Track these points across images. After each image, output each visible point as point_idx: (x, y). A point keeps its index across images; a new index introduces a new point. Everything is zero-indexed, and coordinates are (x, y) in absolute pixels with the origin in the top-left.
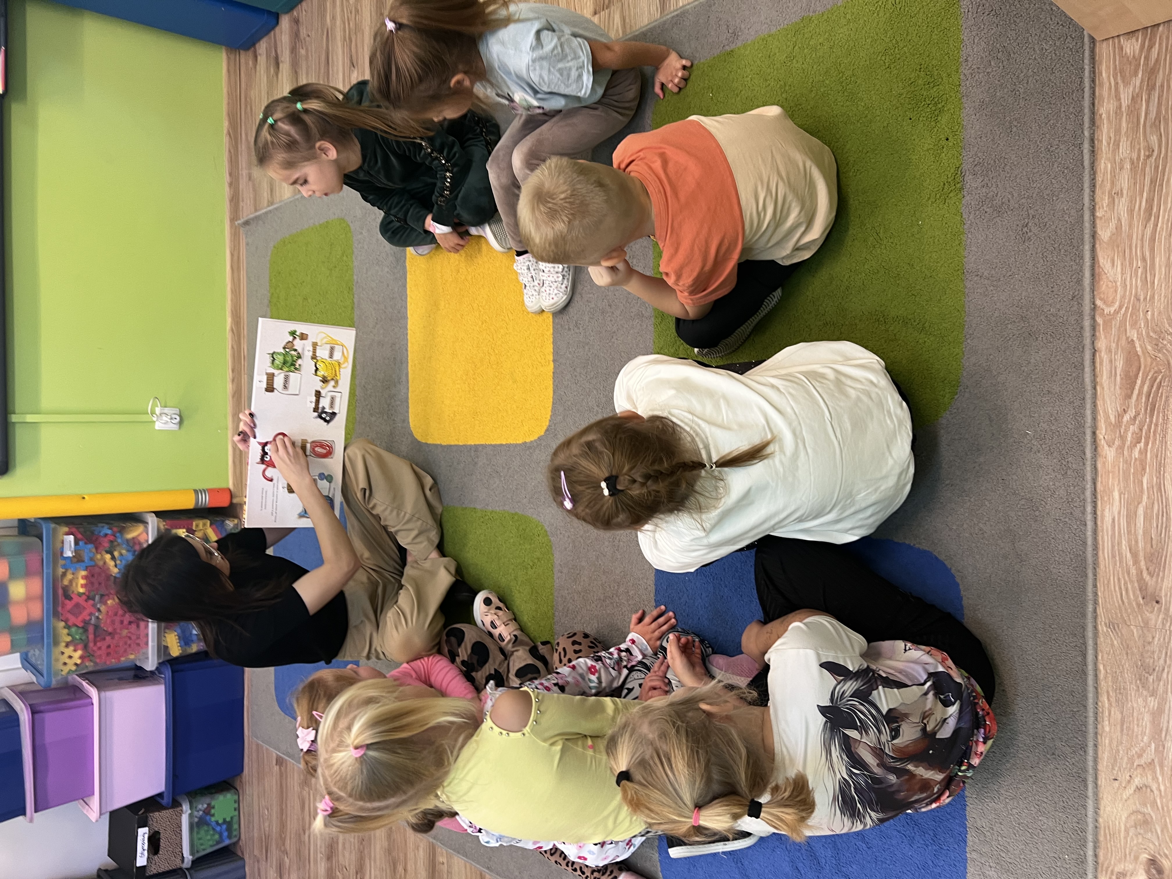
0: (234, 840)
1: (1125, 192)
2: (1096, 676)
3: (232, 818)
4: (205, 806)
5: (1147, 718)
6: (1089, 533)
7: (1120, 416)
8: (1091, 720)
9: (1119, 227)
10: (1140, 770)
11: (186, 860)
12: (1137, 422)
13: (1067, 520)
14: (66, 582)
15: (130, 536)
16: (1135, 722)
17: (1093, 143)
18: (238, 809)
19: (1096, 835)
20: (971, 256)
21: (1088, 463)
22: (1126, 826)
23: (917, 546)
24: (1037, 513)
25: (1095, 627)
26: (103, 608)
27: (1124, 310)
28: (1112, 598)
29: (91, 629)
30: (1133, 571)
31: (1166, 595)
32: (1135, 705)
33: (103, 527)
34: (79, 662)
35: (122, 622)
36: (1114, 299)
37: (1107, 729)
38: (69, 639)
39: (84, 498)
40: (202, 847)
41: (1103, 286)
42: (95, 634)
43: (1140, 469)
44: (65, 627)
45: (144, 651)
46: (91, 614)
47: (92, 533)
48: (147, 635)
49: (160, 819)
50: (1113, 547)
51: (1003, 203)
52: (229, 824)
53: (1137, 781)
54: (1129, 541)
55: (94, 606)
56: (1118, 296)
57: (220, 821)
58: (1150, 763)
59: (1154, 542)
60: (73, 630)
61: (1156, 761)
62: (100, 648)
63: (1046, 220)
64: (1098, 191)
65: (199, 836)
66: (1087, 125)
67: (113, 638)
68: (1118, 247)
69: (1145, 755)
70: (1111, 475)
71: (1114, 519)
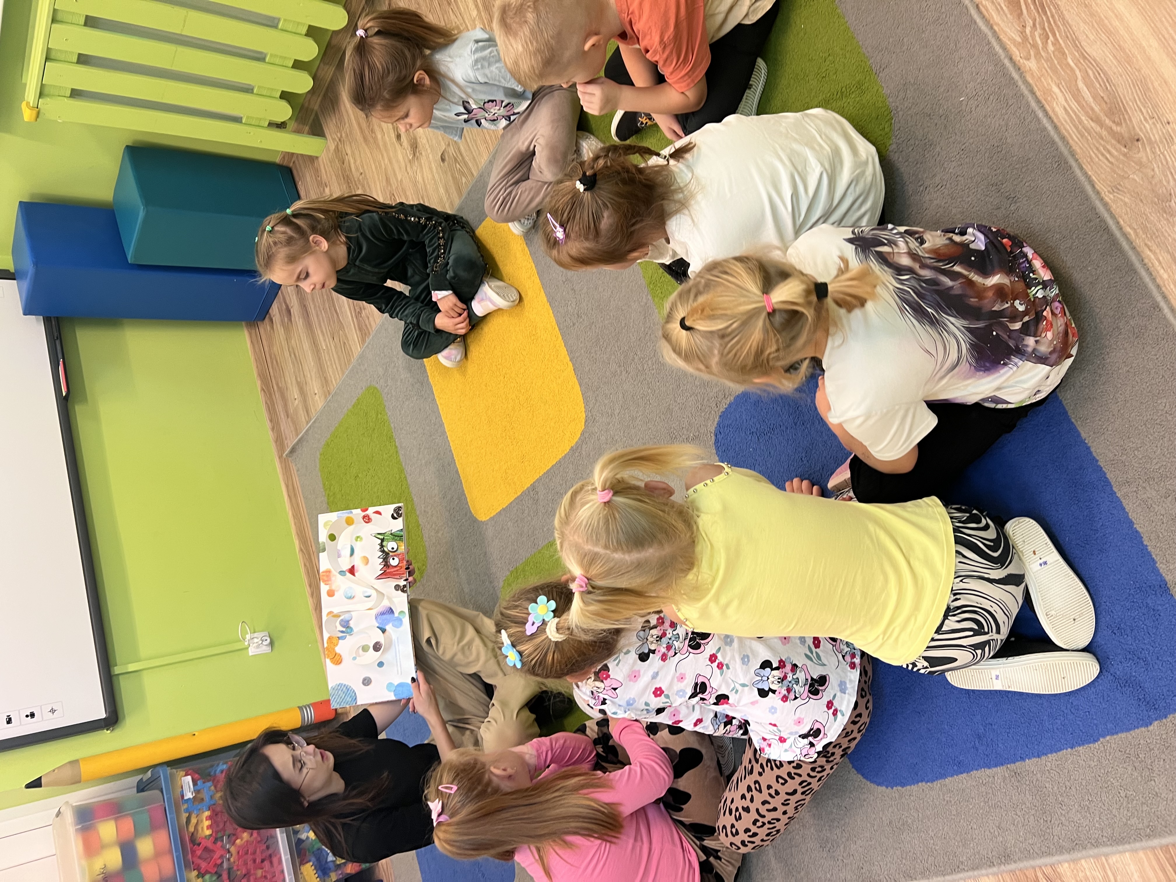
7: (1023, 33)
12: (1038, 26)
14: (192, 829)
20: (851, 18)
21: (1020, 83)
25: (1103, 200)
26: (233, 849)
28: (1102, 167)
29: (225, 874)
30: (1104, 133)
31: (1141, 129)
35: (254, 861)
37: (1165, 276)
39: (194, 735)
42: (229, 878)
43: (1061, 56)
44: (198, 877)
46: (222, 857)
48: (282, 872)
50: (1077, 128)
54: (1087, 113)
55: (223, 847)
59: (1106, 98)
60: (207, 877)
67: (248, 880)
70: (1042, 79)
71: (1065, 109)
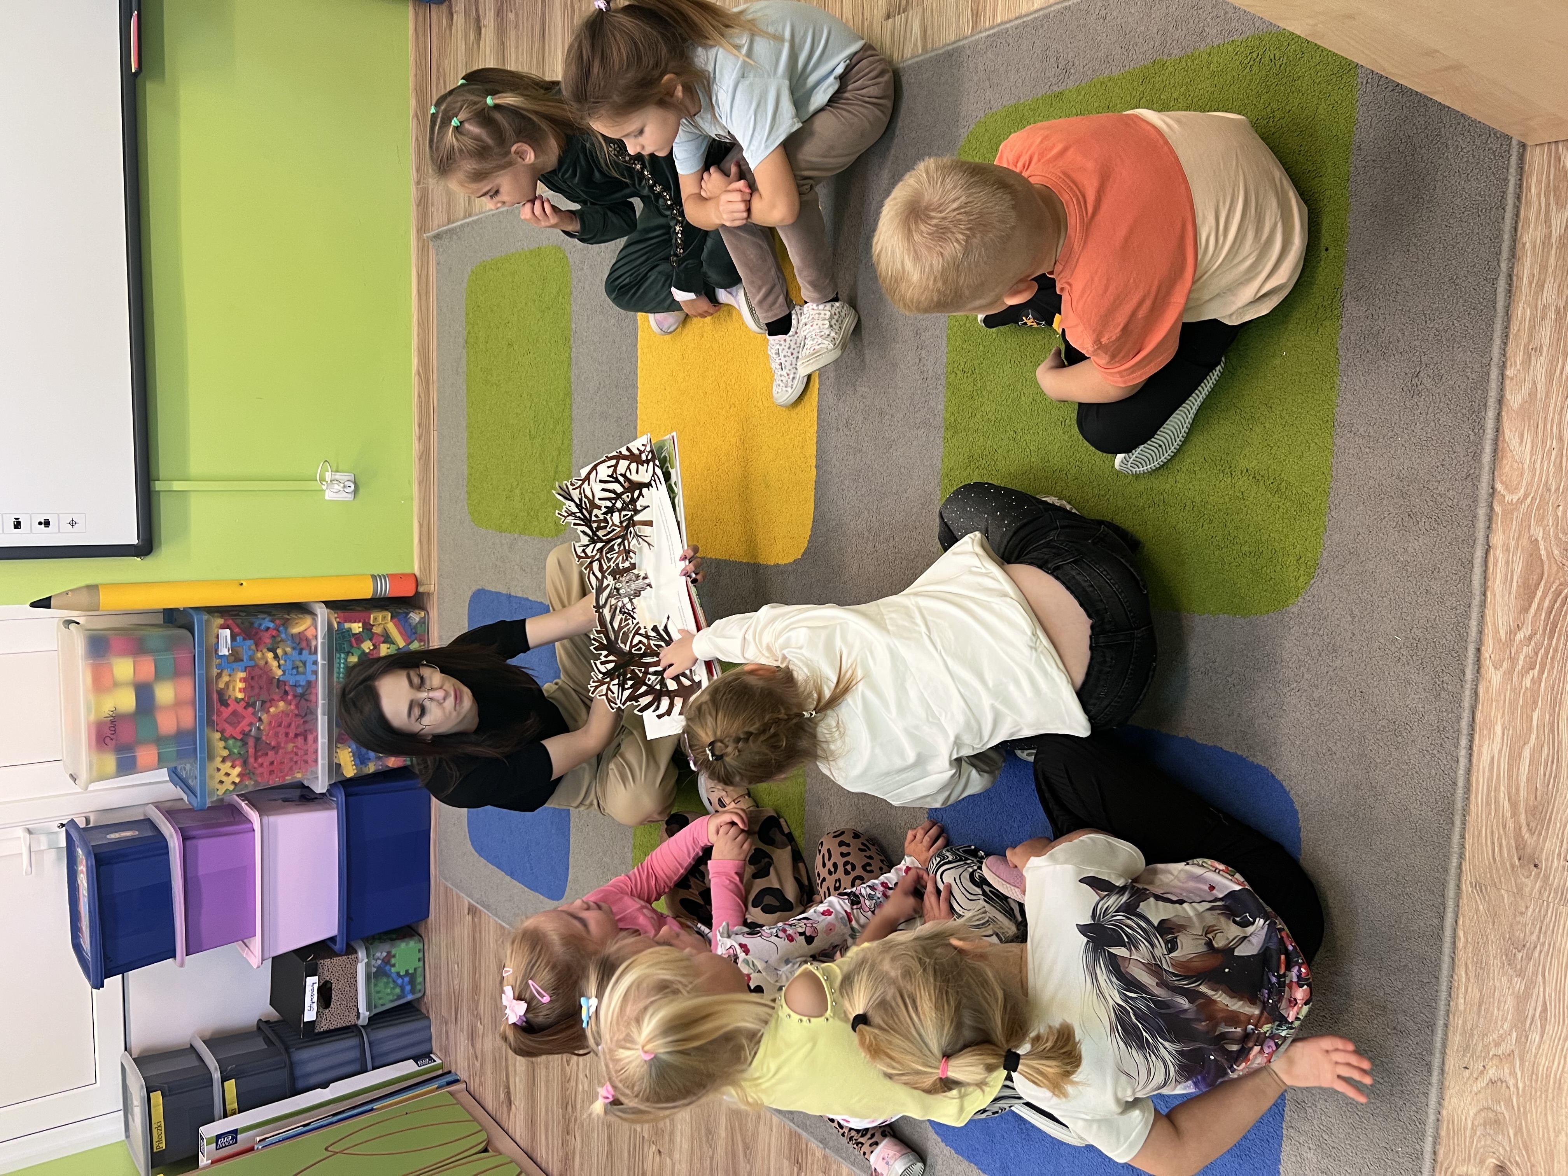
0: (419, 995)
1: (1545, 349)
2: (1454, 943)
3: (415, 969)
4: (385, 954)
5: (1510, 1002)
6: (1461, 772)
7: (1512, 633)
8: (1443, 995)
9: (1533, 394)
10: (1495, 1061)
11: (361, 1016)
12: (1533, 643)
13: (1435, 752)
14: (221, 685)
15: (295, 630)
16: (1496, 1005)
17: (1511, 280)
18: (423, 960)
19: (1437, 1129)
20: (1344, 406)
21: (1468, 686)
22: (1473, 1123)
23: (1251, 759)
24: (1400, 739)
25: (1459, 887)
26: (264, 717)
27: (1529, 499)
28: (1482, 853)
29: (251, 742)
30: (1510, 824)
31: (1547, 859)
32: (1498, 984)
33: (264, 619)
34: (237, 780)
35: (287, 735)
36: (1518, 484)
37: (1461, 1008)
38: (225, 753)
39: (242, 584)
40: (381, 1002)
41: (1507, 467)
42: (255, 748)
43: (1530, 702)
44: (221, 739)
45: (314, 769)
46: (251, 724)
47: (252, 624)
48: (316, 752)
49: (330, 966)
50: (1489, 792)
51: (1390, 343)
52: (412, 977)
53: (1492, 1073)
54: (1509, 787)
55: (254, 714)
56: (1524, 482)
57: (402, 973)
58: (1509, 1055)
59: (1539, 793)
60: (231, 742)
61: (1516, 1053)
62: (261, 765)
63: (1442, 371)
64: (1511, 343)
65: (378, 989)
66: (1505, 255)
67: (277, 753)
68: (1529, 418)
69: (1504, 1045)
70: (1494, 704)
71: (1493, 759)
